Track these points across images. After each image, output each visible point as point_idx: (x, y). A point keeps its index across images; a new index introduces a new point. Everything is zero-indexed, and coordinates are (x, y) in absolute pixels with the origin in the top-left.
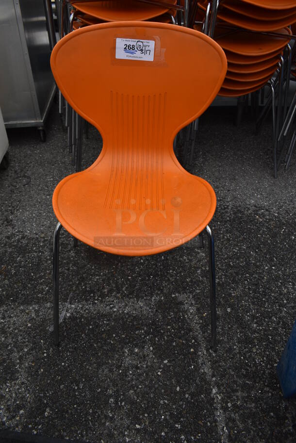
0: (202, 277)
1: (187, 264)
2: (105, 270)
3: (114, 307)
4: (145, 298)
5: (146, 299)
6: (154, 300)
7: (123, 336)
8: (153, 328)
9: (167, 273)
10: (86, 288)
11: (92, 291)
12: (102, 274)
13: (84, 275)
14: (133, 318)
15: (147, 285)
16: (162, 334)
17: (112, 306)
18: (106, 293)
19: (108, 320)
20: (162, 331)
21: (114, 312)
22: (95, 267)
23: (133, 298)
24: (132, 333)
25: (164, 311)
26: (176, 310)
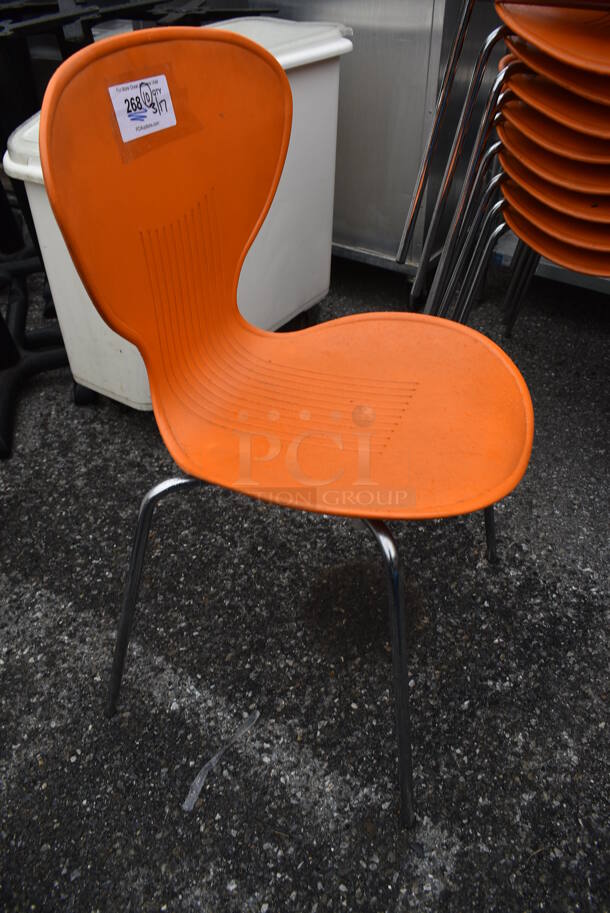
0: (523, 816)
1: (511, 758)
2: (316, 656)
3: (269, 752)
4: (348, 777)
5: (348, 783)
6: (366, 796)
7: (234, 833)
8: (306, 862)
9: (447, 750)
10: (251, 670)
11: (255, 686)
12: (305, 659)
13: (269, 640)
14: (286, 808)
15: (377, 747)
16: (315, 893)
17: (267, 746)
18: (279, 709)
19: (234, 774)
20: (320, 886)
21: (261, 763)
22: (305, 634)
23: (323, 760)
24: (257, 839)
25: (363, 841)
26: (391, 857)
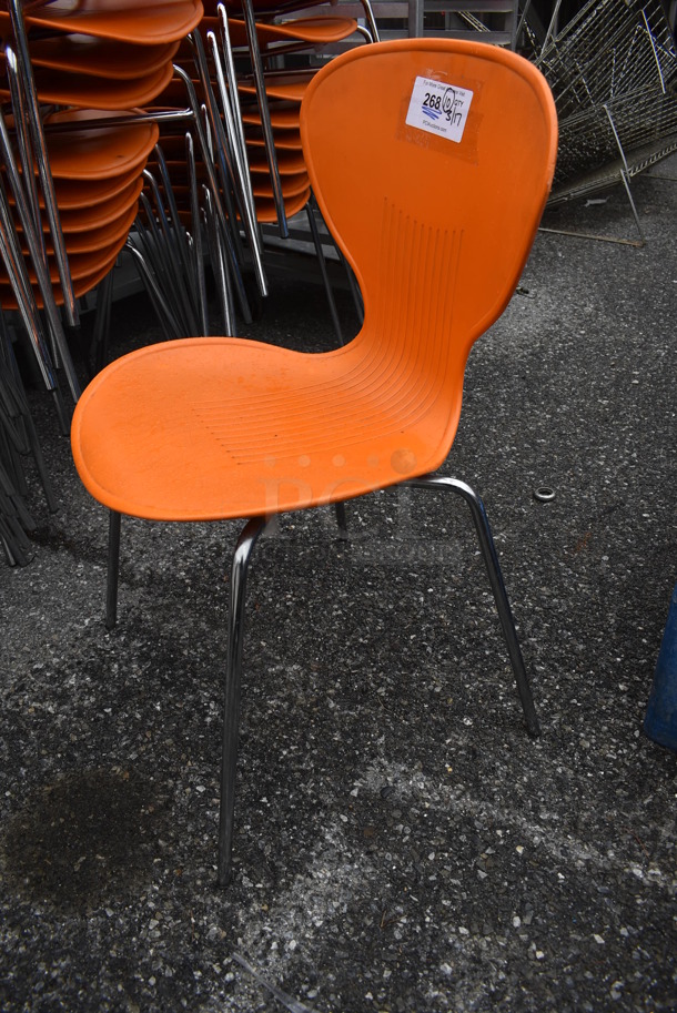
0: (350, 709)
1: (294, 711)
2: (149, 890)
3: (282, 942)
4: (313, 854)
5: (319, 855)
6: (334, 837)
7: (387, 974)
8: (410, 893)
9: (282, 762)
10: (158, 975)
11: (185, 969)
12: (151, 905)
13: (113, 953)
14: (352, 918)
15: (278, 825)
16: (441, 882)
17: (274, 945)
18: (224, 934)
19: (313, 983)
20: (432, 878)
21: (297, 950)
22: (112, 907)
23: (293, 880)
24: (391, 947)
25: (382, 839)
26: (397, 814)
